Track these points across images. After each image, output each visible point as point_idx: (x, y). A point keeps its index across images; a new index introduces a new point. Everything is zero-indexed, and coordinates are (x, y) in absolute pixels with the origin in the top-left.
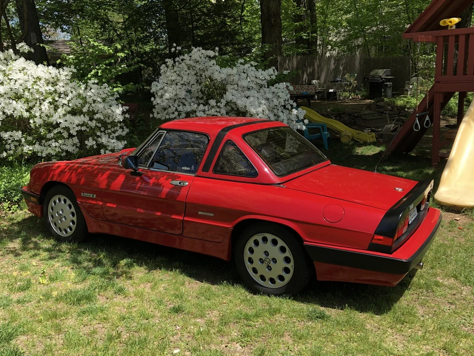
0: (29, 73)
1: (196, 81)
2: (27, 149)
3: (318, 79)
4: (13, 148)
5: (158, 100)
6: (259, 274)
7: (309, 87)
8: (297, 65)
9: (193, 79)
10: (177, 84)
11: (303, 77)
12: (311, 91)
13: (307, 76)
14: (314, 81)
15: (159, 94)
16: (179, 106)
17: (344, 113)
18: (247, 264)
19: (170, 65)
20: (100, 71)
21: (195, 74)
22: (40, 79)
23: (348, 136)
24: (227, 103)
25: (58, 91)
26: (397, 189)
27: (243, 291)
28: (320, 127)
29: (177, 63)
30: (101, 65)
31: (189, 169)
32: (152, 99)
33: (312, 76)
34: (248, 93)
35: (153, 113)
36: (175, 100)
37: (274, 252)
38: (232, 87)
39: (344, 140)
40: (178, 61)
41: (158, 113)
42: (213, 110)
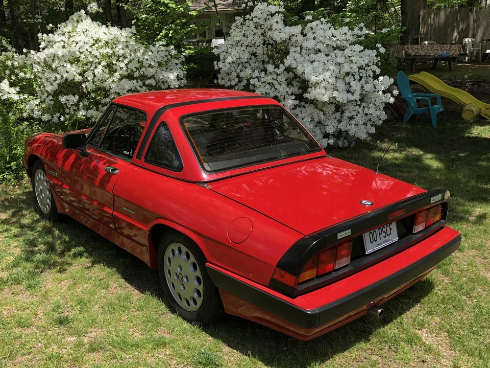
0: (90, 34)
1: (263, 42)
2: (81, 114)
3: (474, 36)
4: (72, 112)
5: (221, 65)
6: (177, 291)
7: (451, 47)
8: (446, 20)
9: (259, 40)
10: (242, 46)
11: (452, 35)
12: (455, 51)
13: (458, 33)
14: (466, 40)
15: (221, 57)
16: (241, 71)
17: (484, 81)
19: (239, 24)
20: (171, 32)
21: (262, 34)
22: (100, 41)
23: (472, 111)
24: (288, 70)
25: (117, 53)
26: (364, 202)
28: (427, 98)
29: (247, 21)
30: (170, 25)
31: (128, 153)
32: (215, 63)
33: (464, 34)
34: (313, 57)
35: (217, 79)
36: (239, 64)
38: (294, 49)
39: (466, 116)
40: (248, 19)
41: (222, 79)
42: (270, 77)
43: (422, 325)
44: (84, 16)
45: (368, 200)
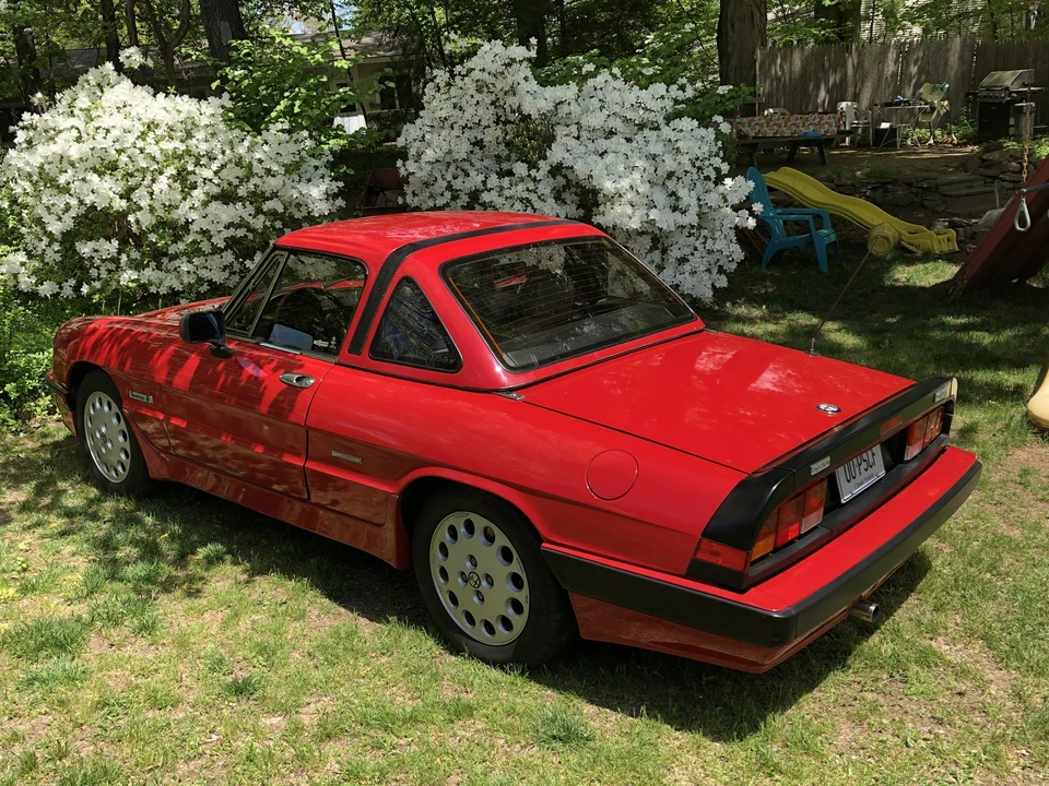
0: (134, 113)
1: (494, 118)
2: (127, 277)
3: (856, 98)
4: (104, 275)
5: (411, 166)
6: (462, 607)
7: (822, 119)
8: (804, 67)
9: (487, 115)
10: (452, 128)
11: (817, 96)
12: (828, 127)
13: (828, 92)
14: (844, 104)
15: (412, 152)
16: (455, 178)
17: (894, 182)
18: (438, 580)
19: (442, 85)
20: (298, 103)
21: (493, 103)
22: (157, 126)
23: (887, 238)
24: (556, 170)
25: (194, 151)
26: (823, 407)
27: (430, 643)
28: (807, 217)
29: (458, 78)
30: (297, 90)
31: (325, 344)
32: (399, 163)
33: (838, 93)
34: (603, 144)
35: (404, 195)
36: (449, 164)
37: (490, 558)
38: (566, 131)
39: (876, 248)
40: (460, 74)
41: (414, 194)
42: (521, 187)
43: (933, 632)
44: (113, 76)
45: (830, 402)
